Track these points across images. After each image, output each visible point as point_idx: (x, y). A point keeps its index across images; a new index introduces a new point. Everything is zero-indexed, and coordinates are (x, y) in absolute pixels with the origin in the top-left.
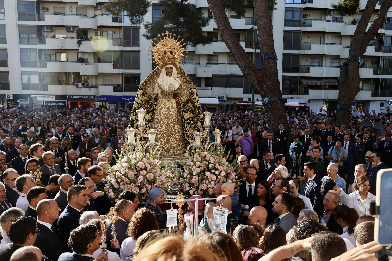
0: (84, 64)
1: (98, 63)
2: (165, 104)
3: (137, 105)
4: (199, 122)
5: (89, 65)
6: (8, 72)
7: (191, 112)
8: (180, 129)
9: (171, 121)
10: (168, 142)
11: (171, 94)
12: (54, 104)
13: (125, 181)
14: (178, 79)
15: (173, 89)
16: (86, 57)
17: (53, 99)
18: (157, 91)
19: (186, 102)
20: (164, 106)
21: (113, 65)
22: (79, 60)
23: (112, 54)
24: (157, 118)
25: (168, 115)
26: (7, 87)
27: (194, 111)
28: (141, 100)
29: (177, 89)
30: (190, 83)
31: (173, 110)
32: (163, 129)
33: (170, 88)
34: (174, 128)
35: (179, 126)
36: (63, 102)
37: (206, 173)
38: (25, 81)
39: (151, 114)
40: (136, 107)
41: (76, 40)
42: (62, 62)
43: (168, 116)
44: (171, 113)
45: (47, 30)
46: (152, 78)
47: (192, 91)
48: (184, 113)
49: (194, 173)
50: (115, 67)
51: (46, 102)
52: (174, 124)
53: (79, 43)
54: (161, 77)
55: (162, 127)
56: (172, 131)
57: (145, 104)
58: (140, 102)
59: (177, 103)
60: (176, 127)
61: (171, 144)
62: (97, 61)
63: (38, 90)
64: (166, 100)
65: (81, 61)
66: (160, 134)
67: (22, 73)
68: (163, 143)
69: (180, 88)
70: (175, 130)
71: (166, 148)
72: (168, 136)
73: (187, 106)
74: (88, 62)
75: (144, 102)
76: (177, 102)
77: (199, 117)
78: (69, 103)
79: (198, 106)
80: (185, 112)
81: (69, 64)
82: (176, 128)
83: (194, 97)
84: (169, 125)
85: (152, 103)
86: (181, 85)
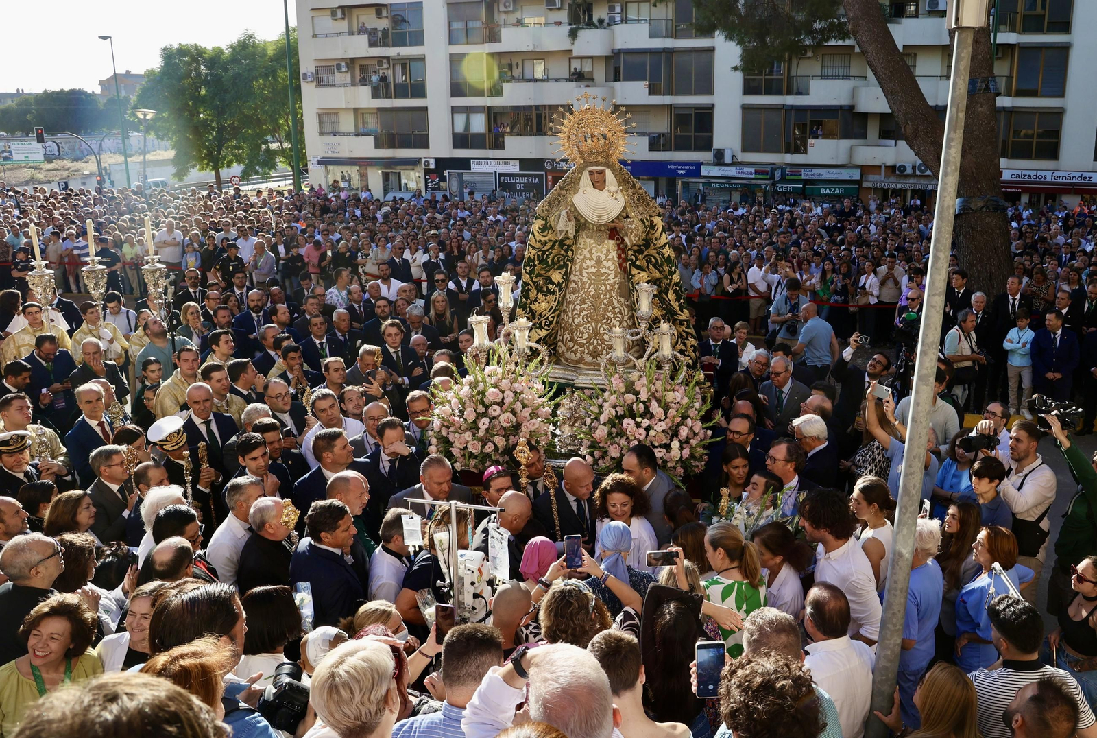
0: (583, 84)
1: (616, 80)
2: (590, 252)
3: (534, 252)
4: (671, 292)
5: (595, 86)
6: (425, 109)
7: (656, 268)
8: (627, 306)
9: (603, 288)
10: (596, 336)
11: (603, 228)
12: (517, 180)
13: (457, 425)
14: (620, 196)
15: (605, 219)
16: (587, 67)
17: (514, 168)
18: (564, 226)
19: (643, 245)
20: (588, 255)
21: (650, 85)
22: (573, 74)
23: (648, 58)
24: (574, 281)
25: (599, 274)
26: (424, 143)
27: (661, 266)
28: (540, 241)
29: (617, 218)
30: (648, 204)
31: (610, 263)
32: (585, 306)
33: (599, 217)
34: (611, 303)
35: (622, 300)
36: (536, 176)
37: (626, 421)
38: (459, 129)
39: (563, 271)
40: (532, 256)
41: (566, 29)
42: (536, 80)
43: (598, 277)
44: (603, 270)
45: (506, 7)
46: (563, 192)
47: (652, 222)
48: (635, 271)
49: (603, 419)
50: (653, 91)
51: (501, 175)
52: (611, 296)
53: (573, 35)
54: (581, 191)
55: (584, 302)
56: (606, 310)
57: (552, 247)
58: (538, 245)
59: (619, 248)
60: (615, 301)
61: (603, 340)
62: (612, 76)
63: (483, 147)
64: (592, 241)
65: (578, 77)
66: (579, 315)
67: (455, 110)
68: (586, 336)
69: (624, 215)
70: (614, 308)
71: (591, 347)
72: (597, 322)
73: (646, 253)
74: (593, 79)
75: (549, 245)
76: (619, 246)
77: (671, 280)
78: (550, 177)
79: (666, 256)
80: (640, 268)
81: (551, 85)
82: (616, 304)
83: (657, 235)
84: (599, 297)
85: (569, 246)
86: (625, 208)
